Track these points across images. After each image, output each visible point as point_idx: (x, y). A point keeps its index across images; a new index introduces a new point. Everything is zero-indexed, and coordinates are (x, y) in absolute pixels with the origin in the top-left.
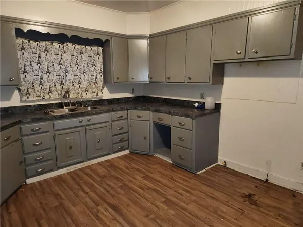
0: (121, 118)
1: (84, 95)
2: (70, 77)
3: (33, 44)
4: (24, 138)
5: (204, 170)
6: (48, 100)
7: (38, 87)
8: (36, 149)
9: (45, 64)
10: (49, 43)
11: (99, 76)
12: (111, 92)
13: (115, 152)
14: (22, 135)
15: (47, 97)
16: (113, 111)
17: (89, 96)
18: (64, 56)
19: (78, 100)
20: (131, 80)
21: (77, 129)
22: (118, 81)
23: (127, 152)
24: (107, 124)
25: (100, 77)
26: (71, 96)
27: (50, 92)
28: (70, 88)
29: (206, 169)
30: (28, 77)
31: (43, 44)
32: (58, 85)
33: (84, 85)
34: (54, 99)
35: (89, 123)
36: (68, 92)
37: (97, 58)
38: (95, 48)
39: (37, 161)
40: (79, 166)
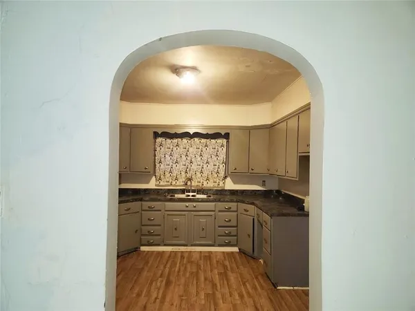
0: (229, 210)
1: (205, 183)
2: (194, 167)
3: (169, 141)
4: (143, 212)
5: (292, 288)
6: (175, 185)
7: (168, 175)
8: (150, 223)
9: (176, 156)
10: (180, 140)
11: (221, 166)
12: (235, 183)
13: (220, 246)
14: (142, 210)
15: (174, 183)
16: (219, 201)
17: (210, 185)
18: (191, 150)
19: (199, 188)
20: (251, 171)
21: (183, 213)
22: (235, 171)
23: (236, 249)
24: (213, 213)
25: (222, 168)
26: (193, 184)
27: (176, 179)
28: (193, 177)
29: (295, 288)
30: (162, 166)
31: (175, 141)
32: (183, 173)
33: (205, 175)
34: (179, 185)
35: (194, 209)
36: (190, 179)
37: (220, 149)
38: (219, 141)
39: (150, 234)
40: (182, 249)
